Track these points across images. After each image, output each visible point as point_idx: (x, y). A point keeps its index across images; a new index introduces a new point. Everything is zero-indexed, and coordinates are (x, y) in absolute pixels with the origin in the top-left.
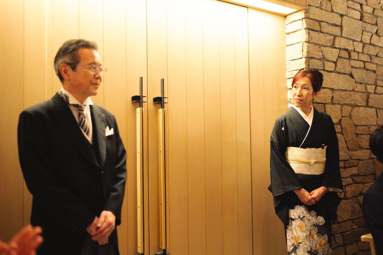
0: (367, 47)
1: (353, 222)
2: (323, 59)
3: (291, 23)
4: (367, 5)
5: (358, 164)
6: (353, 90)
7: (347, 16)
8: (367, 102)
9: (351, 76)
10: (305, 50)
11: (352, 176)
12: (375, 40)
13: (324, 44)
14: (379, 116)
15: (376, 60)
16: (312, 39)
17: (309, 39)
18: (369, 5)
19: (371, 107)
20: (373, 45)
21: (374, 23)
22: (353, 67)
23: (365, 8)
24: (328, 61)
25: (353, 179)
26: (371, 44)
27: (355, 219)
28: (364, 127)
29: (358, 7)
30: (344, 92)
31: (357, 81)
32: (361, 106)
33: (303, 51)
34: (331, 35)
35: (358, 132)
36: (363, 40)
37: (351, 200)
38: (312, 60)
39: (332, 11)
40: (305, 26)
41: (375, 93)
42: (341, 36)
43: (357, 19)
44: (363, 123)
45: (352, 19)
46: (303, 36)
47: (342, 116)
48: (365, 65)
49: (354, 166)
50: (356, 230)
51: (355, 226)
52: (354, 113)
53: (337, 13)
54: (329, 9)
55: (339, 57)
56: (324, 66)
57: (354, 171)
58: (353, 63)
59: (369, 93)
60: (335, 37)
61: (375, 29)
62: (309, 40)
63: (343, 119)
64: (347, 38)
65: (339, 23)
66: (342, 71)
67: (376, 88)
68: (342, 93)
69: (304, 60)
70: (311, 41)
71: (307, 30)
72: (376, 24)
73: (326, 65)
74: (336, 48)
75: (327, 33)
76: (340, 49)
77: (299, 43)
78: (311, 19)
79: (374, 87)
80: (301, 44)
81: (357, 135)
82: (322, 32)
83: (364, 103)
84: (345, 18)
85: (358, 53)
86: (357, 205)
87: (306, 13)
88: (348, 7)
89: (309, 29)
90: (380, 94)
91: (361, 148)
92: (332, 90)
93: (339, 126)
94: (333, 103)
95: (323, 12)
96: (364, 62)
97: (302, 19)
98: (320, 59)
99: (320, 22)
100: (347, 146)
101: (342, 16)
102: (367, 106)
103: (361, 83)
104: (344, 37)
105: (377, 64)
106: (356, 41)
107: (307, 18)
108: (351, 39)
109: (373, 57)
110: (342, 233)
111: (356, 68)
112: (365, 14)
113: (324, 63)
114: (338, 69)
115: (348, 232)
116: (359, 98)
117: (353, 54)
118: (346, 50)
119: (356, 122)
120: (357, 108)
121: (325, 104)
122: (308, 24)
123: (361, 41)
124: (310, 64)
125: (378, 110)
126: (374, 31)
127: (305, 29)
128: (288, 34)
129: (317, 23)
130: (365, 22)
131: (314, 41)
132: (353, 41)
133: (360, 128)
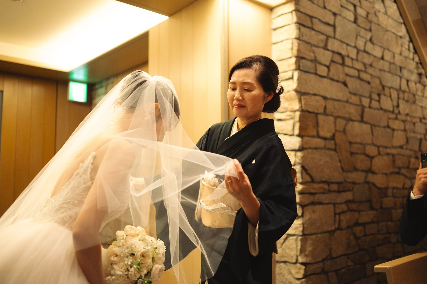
0: (361, 54)
1: (348, 258)
2: (315, 61)
3: (279, 16)
4: (361, 7)
5: (353, 189)
6: (347, 102)
7: (340, 15)
8: (362, 116)
9: (345, 84)
10: (295, 48)
11: (347, 202)
12: (369, 47)
13: (316, 43)
14: (375, 134)
15: (370, 70)
16: (303, 36)
17: (299, 35)
18: (363, 7)
19: (366, 123)
20: (368, 53)
21: (368, 28)
22: (347, 75)
23: (359, 11)
24: (320, 64)
25: (348, 206)
26: (365, 51)
27: (351, 254)
28: (359, 145)
29: (352, 8)
30: (338, 102)
31: (352, 91)
32: (356, 121)
33: (292, 49)
34: (323, 34)
35: (353, 150)
36: (358, 46)
37: (345, 231)
38: (303, 61)
39: (325, 8)
40: (295, 19)
41: (370, 107)
42: (334, 38)
43: (351, 21)
44: (358, 140)
45: (346, 21)
46: (292, 31)
47: (336, 131)
48: (359, 74)
49: (349, 190)
50: (352, 267)
51: (350, 263)
52: (349, 128)
53: (330, 11)
54: (322, 5)
55: (332, 61)
56: (316, 69)
57: (349, 196)
58: (347, 70)
59: (363, 107)
60: (328, 37)
61: (369, 35)
62: (299, 37)
63: (337, 135)
64: (341, 41)
65: (331, 22)
66: (336, 78)
67: (370, 102)
68: (336, 103)
69: (294, 60)
70: (302, 39)
71: (297, 25)
72: (370, 30)
73: (318, 68)
74: (328, 50)
75: (319, 32)
76: (333, 52)
77: (287, 39)
78: (301, 12)
79: (368, 100)
80: (290, 41)
81: (352, 153)
82: (313, 29)
83: (359, 118)
84: (338, 18)
85: (352, 59)
86: (352, 237)
87: (296, 4)
88: (342, 6)
89: (300, 24)
90: (375, 109)
91: (356, 169)
92: (325, 98)
93: (332, 142)
94: (325, 114)
95: (315, 7)
96: (359, 71)
97: (291, 12)
98: (312, 61)
99: (311, 17)
100: (341, 165)
101: (335, 14)
102: (362, 121)
103: (355, 94)
104: (337, 39)
105: (371, 75)
106: (350, 46)
107: (297, 10)
108: (344, 42)
109: (367, 66)
110: (336, 271)
111: (350, 76)
112: (359, 17)
113: (316, 66)
114: (331, 75)
115: (343, 270)
116: (353, 111)
117: (347, 60)
118: (339, 54)
119: (350, 138)
120: (351, 123)
121: (317, 114)
122: (298, 18)
123: (355, 47)
124: (301, 65)
125: (373, 127)
126: (368, 38)
127: (296, 23)
128: (275, 29)
129: (308, 19)
130: (359, 26)
131: (305, 38)
132: (347, 45)
133: (355, 146)
